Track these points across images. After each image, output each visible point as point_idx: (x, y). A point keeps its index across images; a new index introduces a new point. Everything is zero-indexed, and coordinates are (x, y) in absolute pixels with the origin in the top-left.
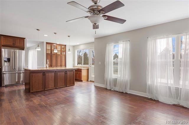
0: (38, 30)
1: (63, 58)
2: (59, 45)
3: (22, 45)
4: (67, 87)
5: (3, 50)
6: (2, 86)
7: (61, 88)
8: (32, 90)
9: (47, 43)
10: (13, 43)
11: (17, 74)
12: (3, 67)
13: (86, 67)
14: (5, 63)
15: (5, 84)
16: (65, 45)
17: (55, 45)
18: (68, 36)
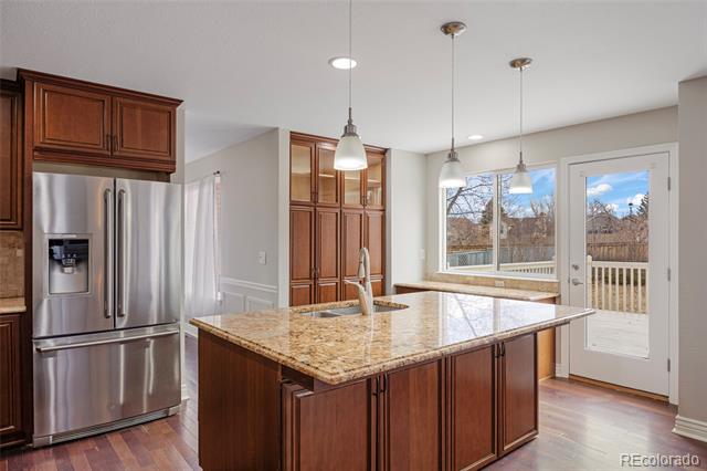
3: (164, 147)
5: (40, 179)
6: (37, 441)
9: (296, 138)
10: (108, 131)
11: (122, 346)
12: (40, 302)
14: (57, 273)
15: (53, 432)
16: (384, 152)
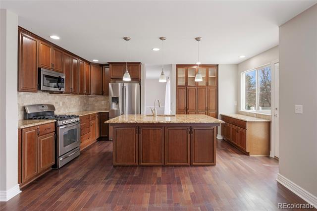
0: (126, 39)
1: (213, 94)
2: (202, 66)
4: (191, 168)
7: (175, 166)
8: (116, 162)
9: (178, 66)
13: (264, 117)
16: (217, 66)
17: (195, 67)
18: (196, 39)
